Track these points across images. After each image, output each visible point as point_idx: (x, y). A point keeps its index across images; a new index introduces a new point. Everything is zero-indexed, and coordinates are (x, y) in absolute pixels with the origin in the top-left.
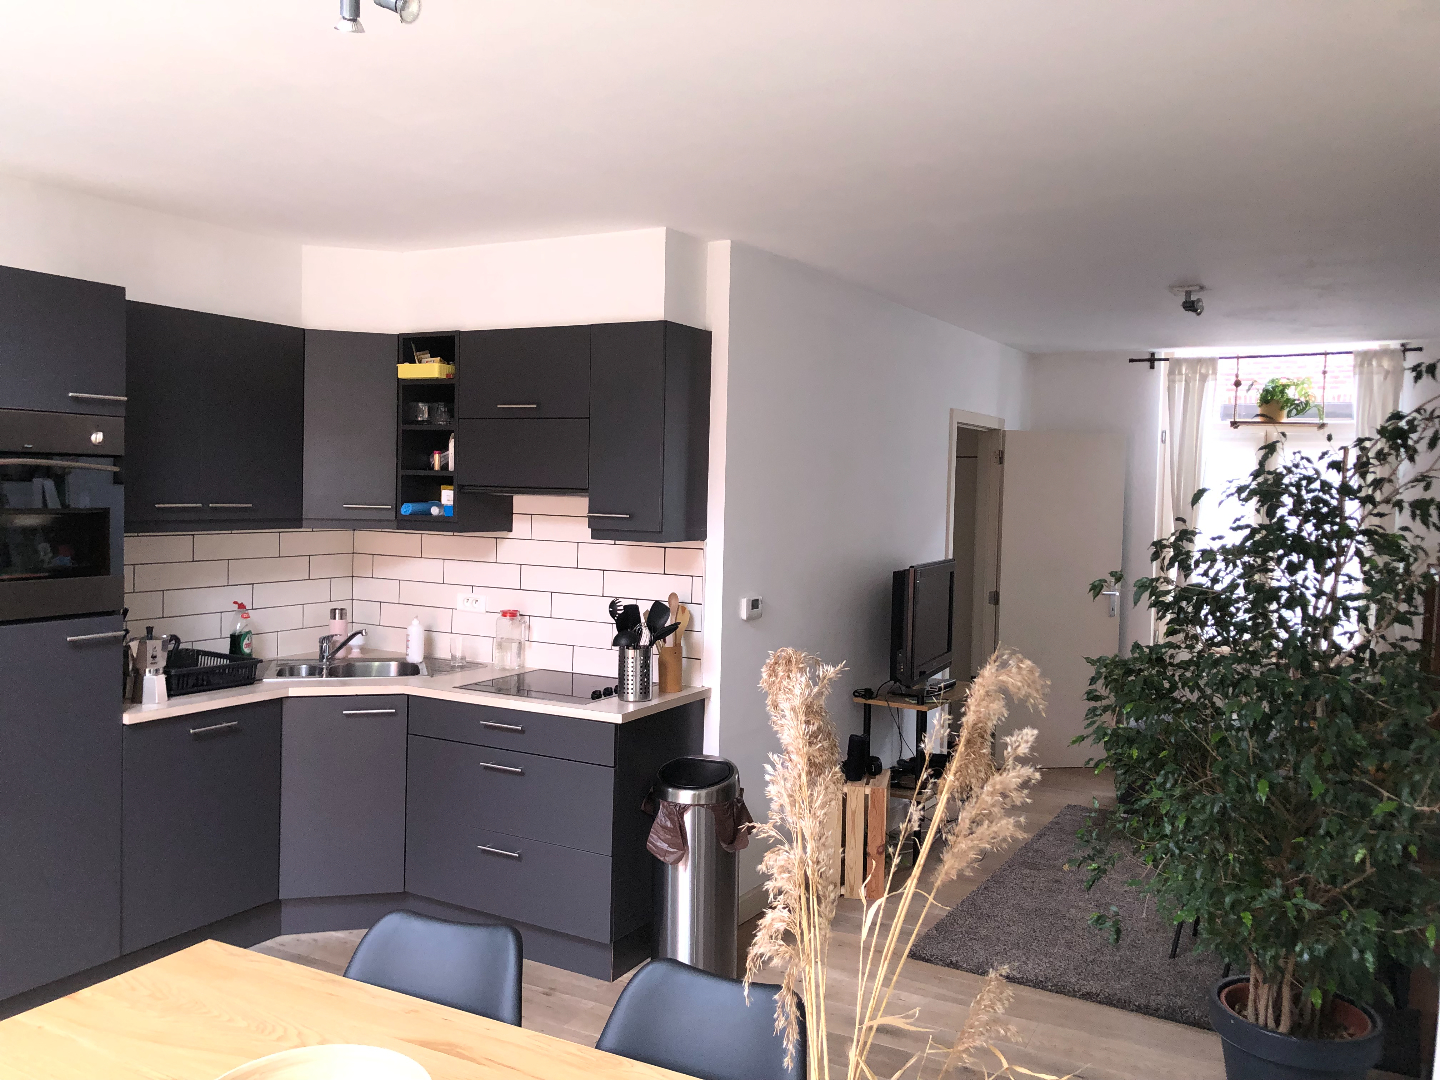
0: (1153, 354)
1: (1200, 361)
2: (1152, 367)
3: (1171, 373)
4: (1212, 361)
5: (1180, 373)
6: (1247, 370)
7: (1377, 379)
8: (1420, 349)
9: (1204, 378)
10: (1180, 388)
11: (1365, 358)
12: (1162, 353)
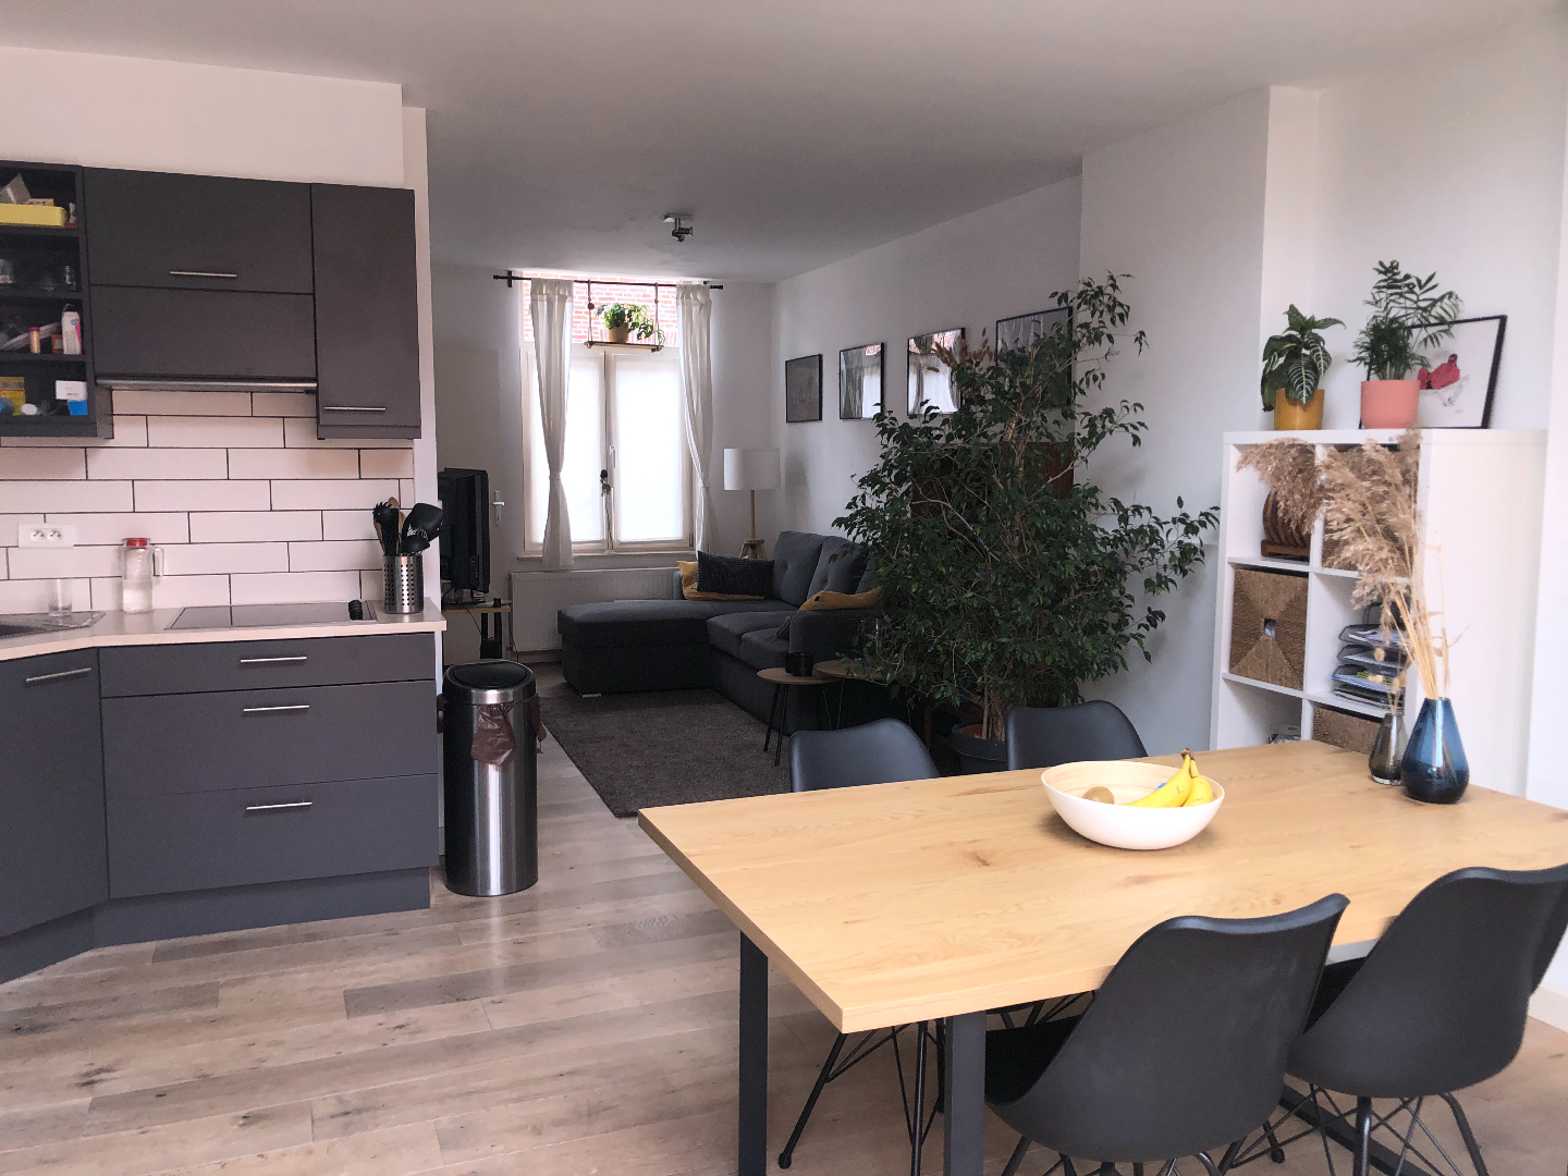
0: (510, 273)
1: (557, 283)
2: (510, 286)
3: (533, 292)
4: (568, 284)
5: (541, 293)
6: (600, 294)
7: (695, 309)
8: (721, 287)
9: (563, 299)
10: (543, 307)
11: (685, 291)
12: (517, 272)
